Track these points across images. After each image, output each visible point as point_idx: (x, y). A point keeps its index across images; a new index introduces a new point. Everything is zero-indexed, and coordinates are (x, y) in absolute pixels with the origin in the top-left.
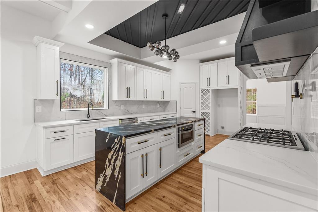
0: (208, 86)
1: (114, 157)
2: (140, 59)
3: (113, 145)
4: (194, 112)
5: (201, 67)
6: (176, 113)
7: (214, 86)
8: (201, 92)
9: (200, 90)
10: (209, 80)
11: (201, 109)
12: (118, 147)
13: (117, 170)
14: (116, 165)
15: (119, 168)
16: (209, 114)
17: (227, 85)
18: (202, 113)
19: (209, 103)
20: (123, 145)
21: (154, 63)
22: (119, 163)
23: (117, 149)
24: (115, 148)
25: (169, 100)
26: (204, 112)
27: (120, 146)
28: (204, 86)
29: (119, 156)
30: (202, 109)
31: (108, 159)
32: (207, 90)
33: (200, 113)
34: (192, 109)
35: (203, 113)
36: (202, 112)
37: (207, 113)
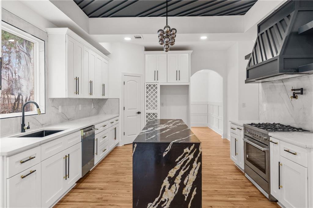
0: (156, 81)
1: (182, 172)
2: (88, 34)
3: (180, 157)
4: (139, 113)
5: (147, 56)
6: (118, 115)
7: (162, 81)
8: (146, 87)
9: (145, 86)
10: (156, 74)
11: (145, 109)
12: (190, 158)
13: (189, 187)
14: (185, 182)
15: (192, 183)
16: (156, 114)
17: (177, 81)
18: (147, 115)
19: (156, 101)
20: (200, 153)
21: (99, 43)
22: (192, 177)
23: (188, 161)
24: (183, 160)
25: (107, 98)
26: (150, 112)
27: (195, 156)
28: (150, 80)
29: (193, 169)
30: (147, 109)
31: (167, 178)
32: (154, 86)
33: (145, 114)
34: (136, 109)
35: (149, 114)
36: (147, 113)
37: (154, 114)
